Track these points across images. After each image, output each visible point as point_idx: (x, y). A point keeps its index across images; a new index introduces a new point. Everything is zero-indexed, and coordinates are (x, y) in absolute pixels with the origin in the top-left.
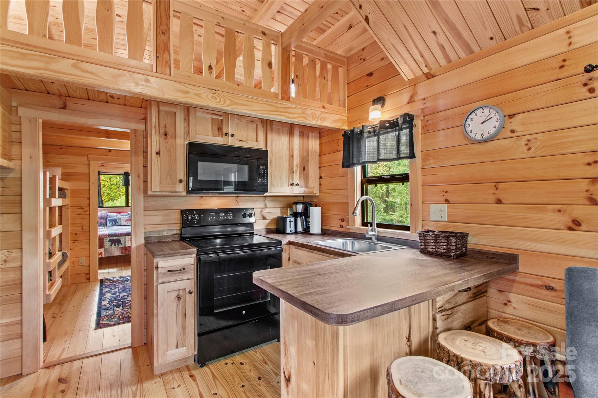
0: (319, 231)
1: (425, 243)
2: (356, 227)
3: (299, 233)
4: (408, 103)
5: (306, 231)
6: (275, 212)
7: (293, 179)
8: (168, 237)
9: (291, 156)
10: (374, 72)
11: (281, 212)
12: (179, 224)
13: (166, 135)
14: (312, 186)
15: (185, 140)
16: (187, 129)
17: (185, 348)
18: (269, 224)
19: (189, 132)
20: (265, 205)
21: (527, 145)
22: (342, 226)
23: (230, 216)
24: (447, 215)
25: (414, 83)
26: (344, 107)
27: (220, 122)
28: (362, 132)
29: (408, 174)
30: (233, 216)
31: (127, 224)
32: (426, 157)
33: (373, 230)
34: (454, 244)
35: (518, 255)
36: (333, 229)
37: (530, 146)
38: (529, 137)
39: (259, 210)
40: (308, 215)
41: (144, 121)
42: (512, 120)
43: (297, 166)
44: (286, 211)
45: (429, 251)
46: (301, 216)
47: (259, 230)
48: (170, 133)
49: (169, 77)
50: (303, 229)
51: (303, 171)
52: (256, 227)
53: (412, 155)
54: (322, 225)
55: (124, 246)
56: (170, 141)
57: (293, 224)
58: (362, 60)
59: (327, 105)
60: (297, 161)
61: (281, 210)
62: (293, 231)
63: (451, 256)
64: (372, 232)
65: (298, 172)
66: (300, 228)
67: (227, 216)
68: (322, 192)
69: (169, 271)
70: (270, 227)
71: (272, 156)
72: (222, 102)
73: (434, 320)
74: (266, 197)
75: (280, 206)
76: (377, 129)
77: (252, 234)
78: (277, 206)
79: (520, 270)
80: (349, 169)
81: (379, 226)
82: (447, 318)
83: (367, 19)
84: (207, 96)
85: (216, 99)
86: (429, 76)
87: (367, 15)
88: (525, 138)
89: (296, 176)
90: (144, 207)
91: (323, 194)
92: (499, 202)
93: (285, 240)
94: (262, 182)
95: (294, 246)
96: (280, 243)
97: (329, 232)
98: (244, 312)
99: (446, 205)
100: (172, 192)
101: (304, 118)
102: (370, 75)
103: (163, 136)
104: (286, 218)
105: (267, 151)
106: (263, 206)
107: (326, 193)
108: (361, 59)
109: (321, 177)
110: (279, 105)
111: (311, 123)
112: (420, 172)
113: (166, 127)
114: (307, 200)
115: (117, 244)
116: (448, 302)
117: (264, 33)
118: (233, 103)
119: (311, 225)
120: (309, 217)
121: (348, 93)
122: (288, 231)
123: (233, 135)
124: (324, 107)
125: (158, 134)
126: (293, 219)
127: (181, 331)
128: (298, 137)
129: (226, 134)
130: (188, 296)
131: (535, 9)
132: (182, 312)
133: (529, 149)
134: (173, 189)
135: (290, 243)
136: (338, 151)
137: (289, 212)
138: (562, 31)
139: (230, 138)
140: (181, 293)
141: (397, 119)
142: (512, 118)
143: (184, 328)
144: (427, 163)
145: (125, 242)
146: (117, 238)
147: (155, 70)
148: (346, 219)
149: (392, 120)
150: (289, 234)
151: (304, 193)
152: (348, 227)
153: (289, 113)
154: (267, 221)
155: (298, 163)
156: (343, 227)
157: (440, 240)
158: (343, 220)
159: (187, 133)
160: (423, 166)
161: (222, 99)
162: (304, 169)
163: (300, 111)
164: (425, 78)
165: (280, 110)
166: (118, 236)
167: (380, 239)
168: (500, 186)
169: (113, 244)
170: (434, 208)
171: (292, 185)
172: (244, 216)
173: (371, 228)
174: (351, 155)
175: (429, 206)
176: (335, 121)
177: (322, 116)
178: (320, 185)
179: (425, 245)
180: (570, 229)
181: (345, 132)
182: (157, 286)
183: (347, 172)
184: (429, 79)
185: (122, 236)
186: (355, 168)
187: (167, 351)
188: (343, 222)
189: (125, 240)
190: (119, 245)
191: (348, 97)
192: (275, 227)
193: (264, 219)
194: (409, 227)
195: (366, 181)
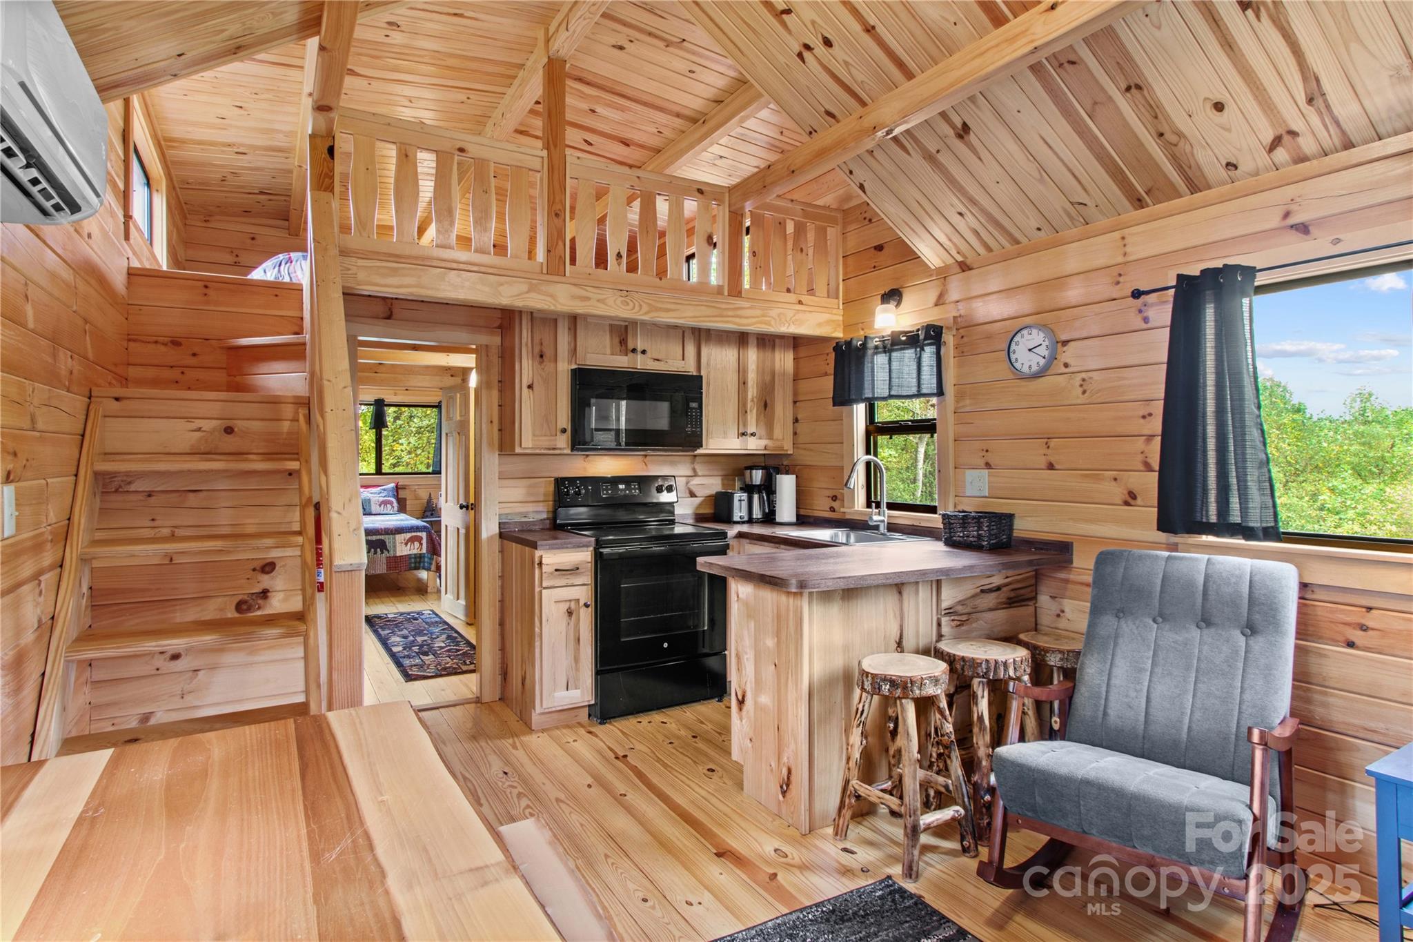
0: (794, 519)
1: (950, 529)
2: (856, 509)
3: (756, 522)
4: (936, 305)
5: (769, 518)
6: (712, 484)
7: (745, 425)
8: (533, 523)
9: (743, 383)
10: (885, 245)
11: (723, 485)
12: (551, 503)
13: (541, 356)
14: (781, 437)
15: (570, 363)
16: (573, 345)
17: (579, 691)
18: (700, 505)
19: (575, 349)
20: (694, 470)
21: (1081, 386)
22: (832, 509)
23: (635, 489)
24: (987, 487)
25: (943, 275)
26: (837, 298)
27: (623, 330)
28: (864, 345)
29: (935, 419)
30: (640, 489)
31: (382, 512)
32: (960, 396)
33: (882, 513)
34: (986, 529)
35: (1072, 543)
36: (816, 515)
37: (1085, 387)
38: (1084, 375)
39: (684, 479)
40: (773, 489)
41: (500, 330)
42: (1065, 349)
43: (752, 401)
44: (731, 483)
45: (955, 541)
46: (760, 492)
47: (683, 516)
48: (548, 352)
49: (563, 279)
50: (763, 515)
51: (763, 409)
52: (678, 511)
53: (940, 392)
54: (798, 508)
55: (392, 554)
56: (549, 366)
57: (745, 504)
58: (866, 222)
59: (805, 299)
60: (752, 392)
61: (722, 480)
62: (746, 519)
63: (983, 546)
64: (880, 517)
65: (755, 411)
66: (757, 514)
67: (630, 490)
68: (798, 448)
69: (556, 570)
70: (702, 511)
71: (708, 384)
72: (637, 308)
73: (939, 625)
74: (695, 456)
75: (720, 473)
76: (888, 343)
77: (673, 522)
78: (716, 473)
79: (1075, 564)
80: (844, 409)
81: (891, 506)
82: (960, 625)
83: (862, 187)
84: (615, 301)
85: (628, 304)
86: (964, 267)
87: (862, 182)
88: (1079, 377)
89: (751, 418)
90: (500, 473)
91: (802, 452)
92: (1051, 467)
93: (732, 531)
94: (692, 431)
95: (748, 541)
96: (724, 535)
97: (812, 520)
98: (666, 645)
99: (987, 471)
100: (549, 449)
101: (766, 324)
102: (879, 248)
103: (538, 358)
104: (732, 494)
105: (702, 377)
106: (689, 473)
107: (805, 449)
108: (865, 219)
109: (796, 421)
110: (724, 306)
111: (778, 331)
112: (951, 418)
113: (542, 344)
114: (771, 462)
115: (379, 550)
116: (961, 603)
117: (700, 191)
118: (654, 309)
119: (777, 509)
120: (774, 492)
121: (845, 273)
122: (736, 518)
123: (644, 352)
124: (800, 302)
125: (530, 355)
126: (745, 496)
127: (574, 665)
128: (755, 349)
129: (634, 350)
130: (583, 611)
131: (1082, 204)
132: (575, 636)
133: (1084, 392)
134: (551, 444)
135: (741, 535)
136: (826, 374)
137: (738, 485)
138: (1117, 235)
139: (639, 356)
140: (573, 605)
141: (918, 330)
142: (1065, 345)
143: (577, 660)
144: (961, 405)
145: (395, 547)
146: (378, 537)
147: (545, 271)
148: (839, 497)
149: (911, 332)
150: (738, 523)
151: (765, 449)
152: (842, 510)
153: (740, 317)
154: (697, 501)
155: (755, 395)
156: (834, 511)
157: (969, 523)
158: (834, 498)
159: (574, 351)
160: (956, 408)
161: (637, 303)
162: (766, 405)
163: (758, 312)
164: (958, 270)
165: (725, 313)
166: (381, 534)
167: (892, 528)
168: (1053, 443)
169: (373, 550)
170: (970, 475)
171: (743, 434)
172: (660, 490)
173: (877, 511)
174: (847, 385)
175: (964, 473)
176: (820, 325)
177: (797, 317)
178: (795, 434)
179: (950, 533)
180: (1127, 503)
181: (837, 343)
182: (541, 592)
183: (842, 413)
184: (964, 271)
185: (388, 534)
186: (855, 406)
187: (555, 691)
188: (835, 501)
189: (395, 543)
190: (382, 553)
191: (843, 280)
192: (712, 511)
193: (692, 497)
194: (936, 507)
195: (876, 430)
